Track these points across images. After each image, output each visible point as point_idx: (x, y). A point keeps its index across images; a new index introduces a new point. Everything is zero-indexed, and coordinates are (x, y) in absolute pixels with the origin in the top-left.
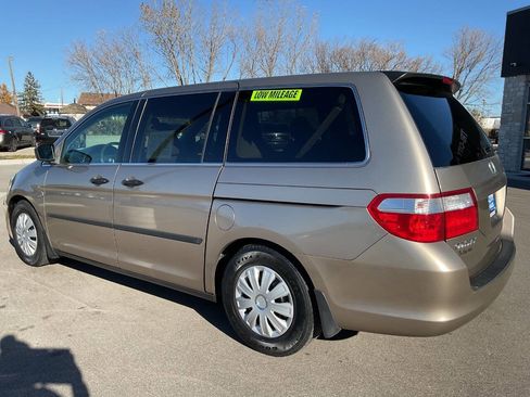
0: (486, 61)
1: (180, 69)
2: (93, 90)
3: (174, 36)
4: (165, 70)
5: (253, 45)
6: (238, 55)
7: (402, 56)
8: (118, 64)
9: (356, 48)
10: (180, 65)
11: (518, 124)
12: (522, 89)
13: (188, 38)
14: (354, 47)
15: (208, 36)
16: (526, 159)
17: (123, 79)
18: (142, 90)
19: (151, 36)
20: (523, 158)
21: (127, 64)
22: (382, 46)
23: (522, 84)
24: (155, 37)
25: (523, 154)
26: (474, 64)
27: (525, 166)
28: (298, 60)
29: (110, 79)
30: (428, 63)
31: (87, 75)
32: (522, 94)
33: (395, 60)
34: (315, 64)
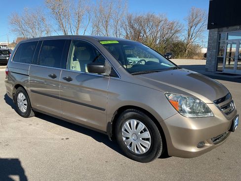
0: (203, 22)
1: (64, 26)
2: (22, 36)
3: (61, 10)
4: (57, 26)
5: (98, 15)
6: (91, 19)
7: (166, 20)
8: (34, 23)
9: (145, 16)
10: (64, 24)
11: (214, 51)
12: (216, 35)
13: (67, 11)
14: (144, 16)
15: (77, 10)
16: (219, 66)
17: (37, 31)
18: (46, 36)
19: (50, 10)
20: (217, 67)
21: (39, 24)
22: (157, 16)
23: (216, 32)
24: (52, 11)
25: (217, 64)
26: (197, 24)
27: (218, 70)
28: (119, 22)
29: (31, 31)
30: (178, 23)
31: (19, 29)
32: (216, 37)
33: (163, 22)
34: (127, 24)
